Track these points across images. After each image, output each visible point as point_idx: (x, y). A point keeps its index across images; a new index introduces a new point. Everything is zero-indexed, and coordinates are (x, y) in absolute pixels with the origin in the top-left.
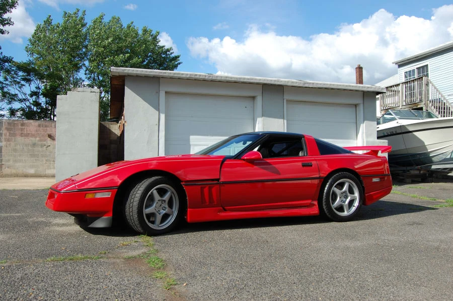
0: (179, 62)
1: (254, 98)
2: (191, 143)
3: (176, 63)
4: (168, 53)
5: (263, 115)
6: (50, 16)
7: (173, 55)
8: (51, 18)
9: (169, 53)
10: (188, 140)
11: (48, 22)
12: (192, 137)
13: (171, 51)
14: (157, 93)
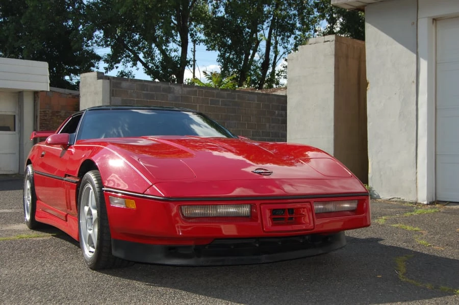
14: (414, 23)
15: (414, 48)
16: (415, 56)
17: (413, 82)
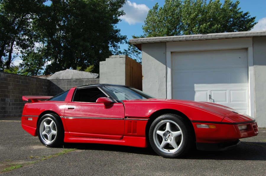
0: (255, 22)
1: (246, 49)
2: (196, 89)
3: (252, 23)
4: (245, 17)
5: (254, 64)
6: (157, 3)
7: (250, 18)
8: (158, 5)
9: (247, 16)
10: (193, 88)
11: (156, 8)
12: (195, 85)
13: (248, 15)
14: (164, 53)
15: (165, 63)
16: (165, 66)
17: (165, 77)
